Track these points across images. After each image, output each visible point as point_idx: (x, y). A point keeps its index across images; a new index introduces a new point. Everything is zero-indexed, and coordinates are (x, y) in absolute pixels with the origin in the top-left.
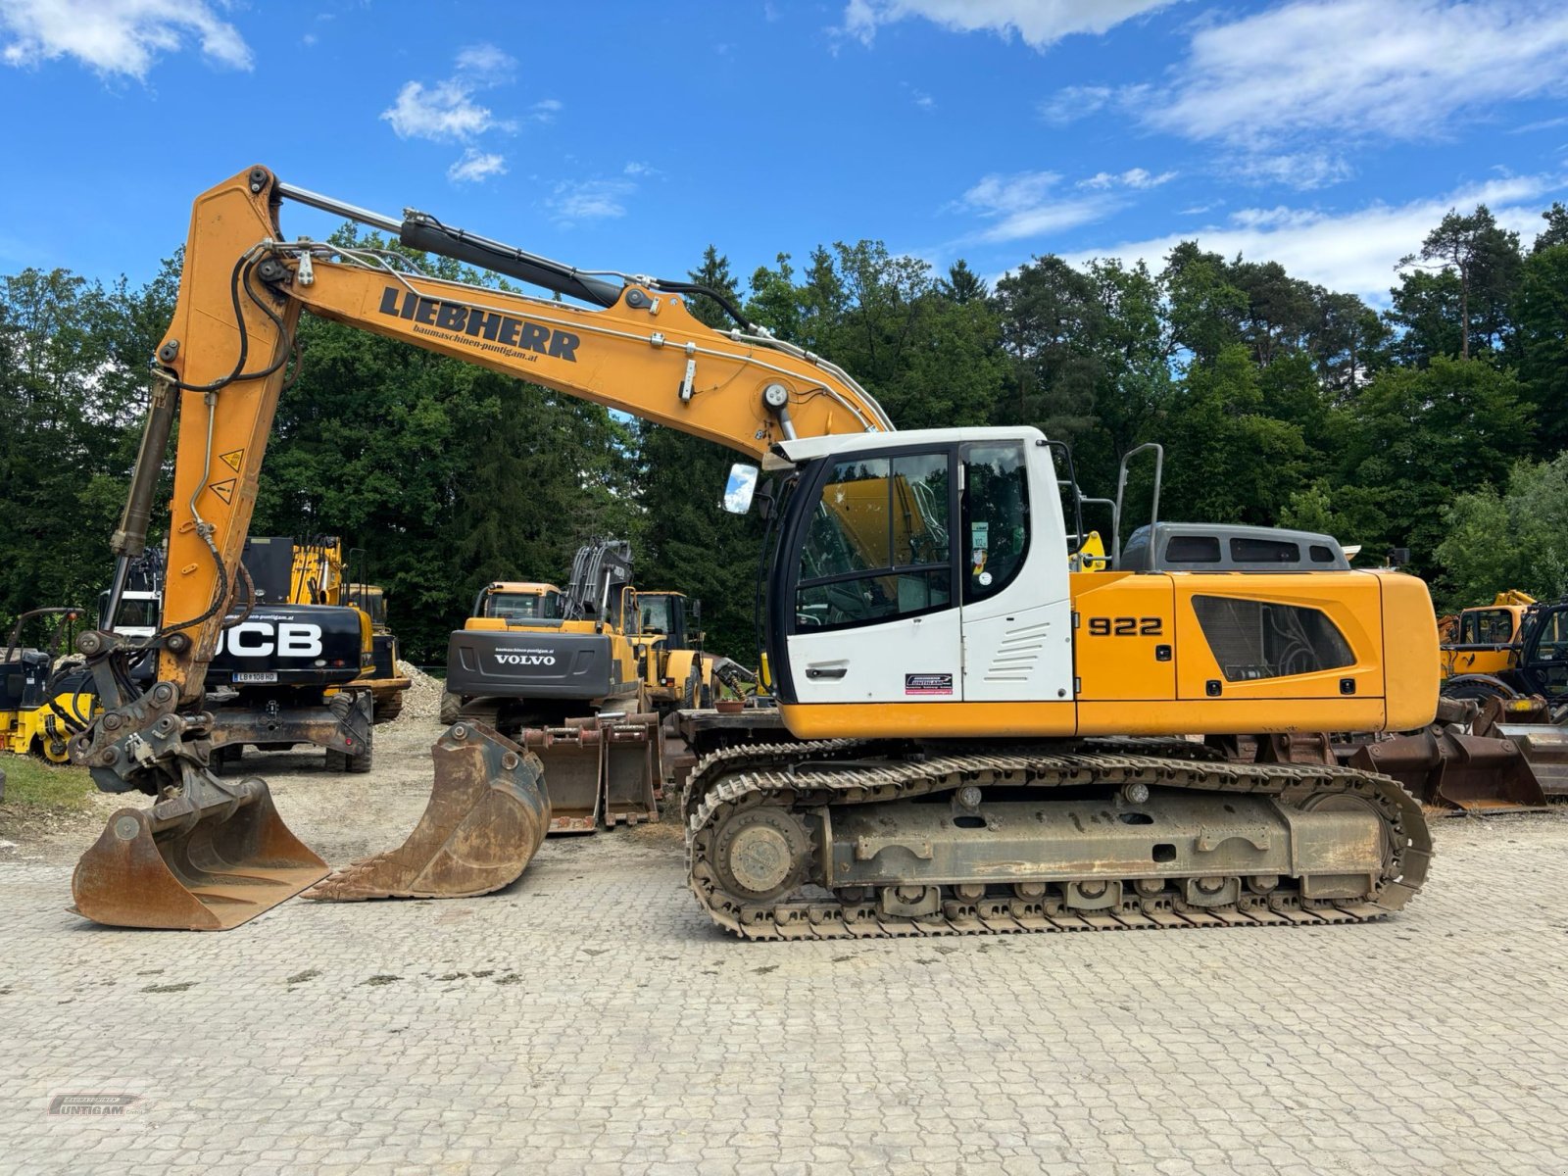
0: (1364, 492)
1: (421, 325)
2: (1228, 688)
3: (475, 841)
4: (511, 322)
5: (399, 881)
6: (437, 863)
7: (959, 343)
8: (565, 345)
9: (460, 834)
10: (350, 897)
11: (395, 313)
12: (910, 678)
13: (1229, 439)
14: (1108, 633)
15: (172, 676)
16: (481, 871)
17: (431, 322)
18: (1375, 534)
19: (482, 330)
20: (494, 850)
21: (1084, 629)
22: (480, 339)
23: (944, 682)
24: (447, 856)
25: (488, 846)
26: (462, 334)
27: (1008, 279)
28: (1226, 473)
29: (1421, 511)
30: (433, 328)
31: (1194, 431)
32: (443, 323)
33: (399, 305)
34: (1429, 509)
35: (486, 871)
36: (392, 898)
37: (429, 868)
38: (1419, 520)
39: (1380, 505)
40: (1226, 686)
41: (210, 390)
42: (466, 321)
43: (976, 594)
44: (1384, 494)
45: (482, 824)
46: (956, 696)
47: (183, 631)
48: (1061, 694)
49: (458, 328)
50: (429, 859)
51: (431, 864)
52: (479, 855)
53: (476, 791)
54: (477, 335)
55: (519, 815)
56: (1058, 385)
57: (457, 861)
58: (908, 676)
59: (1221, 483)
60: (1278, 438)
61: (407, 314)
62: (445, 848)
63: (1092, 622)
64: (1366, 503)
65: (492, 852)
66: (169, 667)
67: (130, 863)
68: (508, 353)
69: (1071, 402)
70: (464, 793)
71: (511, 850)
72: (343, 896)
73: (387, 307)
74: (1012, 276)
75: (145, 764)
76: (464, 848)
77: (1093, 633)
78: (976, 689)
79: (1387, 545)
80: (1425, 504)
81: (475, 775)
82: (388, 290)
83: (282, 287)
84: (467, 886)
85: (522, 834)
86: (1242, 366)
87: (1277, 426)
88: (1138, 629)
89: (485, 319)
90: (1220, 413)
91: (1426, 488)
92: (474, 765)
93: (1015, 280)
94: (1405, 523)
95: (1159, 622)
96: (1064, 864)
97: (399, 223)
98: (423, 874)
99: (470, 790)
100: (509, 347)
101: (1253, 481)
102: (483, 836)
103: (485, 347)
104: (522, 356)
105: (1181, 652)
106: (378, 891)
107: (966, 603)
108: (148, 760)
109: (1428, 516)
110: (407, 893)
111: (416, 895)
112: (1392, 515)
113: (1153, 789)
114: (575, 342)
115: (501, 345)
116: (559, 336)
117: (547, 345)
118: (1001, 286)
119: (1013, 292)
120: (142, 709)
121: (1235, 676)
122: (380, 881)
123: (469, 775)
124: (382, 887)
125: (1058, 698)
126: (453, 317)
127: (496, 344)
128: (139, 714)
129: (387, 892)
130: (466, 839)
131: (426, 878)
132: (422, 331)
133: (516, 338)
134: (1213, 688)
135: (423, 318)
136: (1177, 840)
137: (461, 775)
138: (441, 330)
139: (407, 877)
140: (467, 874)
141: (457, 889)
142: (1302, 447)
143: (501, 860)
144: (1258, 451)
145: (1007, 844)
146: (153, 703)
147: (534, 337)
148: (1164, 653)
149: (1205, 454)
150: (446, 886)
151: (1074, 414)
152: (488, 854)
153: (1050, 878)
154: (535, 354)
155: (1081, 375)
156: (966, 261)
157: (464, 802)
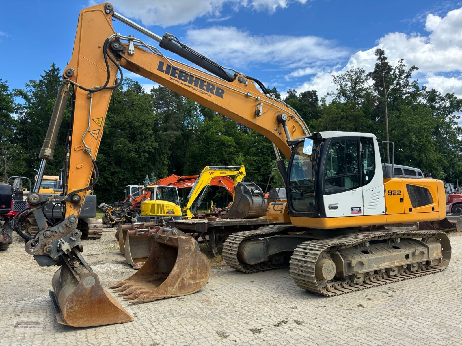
0: (251, 157)
1: (173, 78)
2: (414, 210)
3: (192, 273)
4: (203, 81)
5: (167, 291)
6: (180, 283)
7: (144, 106)
8: (220, 93)
9: (187, 270)
10: (150, 300)
11: (163, 71)
12: (352, 209)
13: (217, 141)
14: (391, 195)
15: (72, 213)
16: (194, 283)
17: (176, 77)
18: (254, 168)
19: (194, 82)
20: (198, 275)
21: (387, 193)
22: (193, 86)
23: (359, 210)
24: (183, 279)
25: (196, 274)
26: (187, 83)
27: (154, 89)
28: (216, 150)
29: (264, 163)
30: (177, 79)
31: (207, 138)
32: (180, 78)
33: (164, 68)
34: (266, 163)
35: (196, 283)
36: (165, 298)
37: (177, 285)
38: (263, 165)
39: (255, 161)
40: (413, 209)
41: (91, 91)
42: (188, 78)
43: (365, 183)
44: (255, 158)
45: (194, 265)
46: (362, 214)
47: (78, 194)
48: (383, 212)
49: (185, 81)
50: (177, 281)
51: (178, 283)
52: (193, 278)
53: (193, 253)
54: (192, 84)
55: (206, 261)
56: (171, 121)
57: (186, 281)
58: (352, 208)
59: (215, 153)
60: (229, 141)
61: (167, 73)
62: (182, 276)
63: (389, 191)
64: (252, 161)
65: (197, 276)
66: (71, 209)
67: (91, 297)
68: (202, 93)
69: (174, 127)
70: (189, 254)
71: (203, 274)
72: (148, 300)
73: (160, 69)
74: (155, 88)
75: (66, 253)
76: (188, 276)
77: (389, 195)
78: (366, 211)
79: (256, 171)
80: (265, 161)
81: (192, 247)
82: (160, 62)
83: (121, 53)
84: (190, 290)
85: (207, 268)
86: (220, 121)
87: (229, 138)
88: (397, 194)
89: (194, 79)
90: (214, 133)
91: (265, 157)
92: (192, 244)
93: (156, 89)
94: (260, 165)
95: (400, 191)
96: (390, 262)
97: (161, 38)
98: (175, 287)
99: (191, 253)
100: (202, 90)
101: (222, 153)
102: (195, 270)
103: (194, 89)
104: (207, 94)
105: (405, 200)
106: (160, 296)
107: (363, 186)
108: (68, 250)
109: (265, 164)
110: (170, 296)
111: (173, 296)
112: (257, 163)
113: (402, 239)
114: (223, 92)
115: (200, 89)
116: (218, 89)
117: (215, 91)
118: (152, 90)
119: (155, 93)
120: (62, 228)
121: (414, 207)
122: (160, 292)
123: (190, 247)
124: (161, 295)
125: (382, 214)
126: (184, 76)
127: (198, 88)
128: (61, 230)
129: (163, 296)
130: (189, 272)
131: (176, 289)
132: (173, 80)
133: (205, 87)
134: (411, 210)
135: (173, 75)
136: (409, 253)
137: (188, 248)
138: (180, 81)
139: (169, 289)
140: (190, 285)
141: (187, 291)
142: (234, 144)
143: (200, 279)
144: (224, 144)
145: (379, 258)
146: (68, 225)
147: (210, 88)
148: (402, 200)
149: (211, 144)
150: (183, 291)
151: (175, 131)
152: (196, 277)
153: (387, 267)
154: (211, 94)
155: (176, 119)
156: (138, 82)
157: (189, 258)
